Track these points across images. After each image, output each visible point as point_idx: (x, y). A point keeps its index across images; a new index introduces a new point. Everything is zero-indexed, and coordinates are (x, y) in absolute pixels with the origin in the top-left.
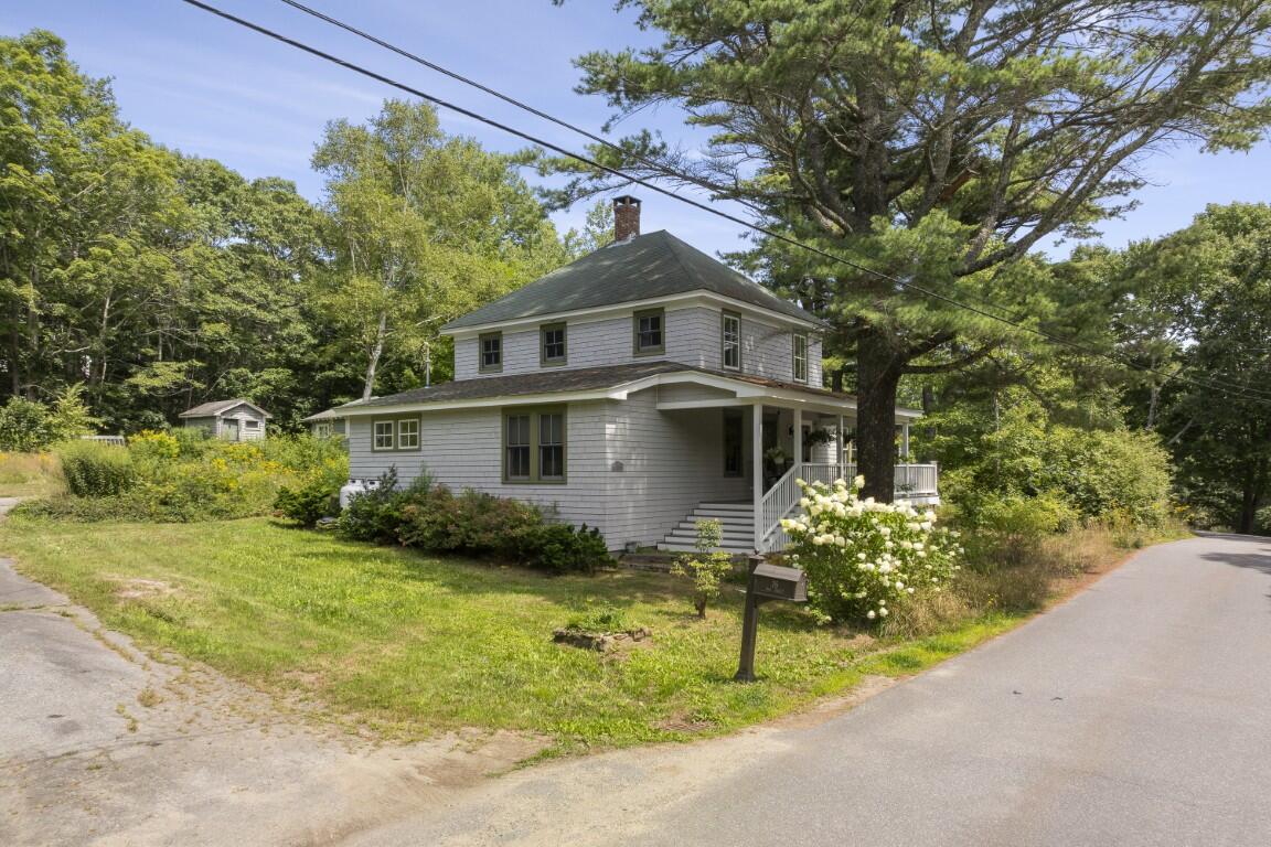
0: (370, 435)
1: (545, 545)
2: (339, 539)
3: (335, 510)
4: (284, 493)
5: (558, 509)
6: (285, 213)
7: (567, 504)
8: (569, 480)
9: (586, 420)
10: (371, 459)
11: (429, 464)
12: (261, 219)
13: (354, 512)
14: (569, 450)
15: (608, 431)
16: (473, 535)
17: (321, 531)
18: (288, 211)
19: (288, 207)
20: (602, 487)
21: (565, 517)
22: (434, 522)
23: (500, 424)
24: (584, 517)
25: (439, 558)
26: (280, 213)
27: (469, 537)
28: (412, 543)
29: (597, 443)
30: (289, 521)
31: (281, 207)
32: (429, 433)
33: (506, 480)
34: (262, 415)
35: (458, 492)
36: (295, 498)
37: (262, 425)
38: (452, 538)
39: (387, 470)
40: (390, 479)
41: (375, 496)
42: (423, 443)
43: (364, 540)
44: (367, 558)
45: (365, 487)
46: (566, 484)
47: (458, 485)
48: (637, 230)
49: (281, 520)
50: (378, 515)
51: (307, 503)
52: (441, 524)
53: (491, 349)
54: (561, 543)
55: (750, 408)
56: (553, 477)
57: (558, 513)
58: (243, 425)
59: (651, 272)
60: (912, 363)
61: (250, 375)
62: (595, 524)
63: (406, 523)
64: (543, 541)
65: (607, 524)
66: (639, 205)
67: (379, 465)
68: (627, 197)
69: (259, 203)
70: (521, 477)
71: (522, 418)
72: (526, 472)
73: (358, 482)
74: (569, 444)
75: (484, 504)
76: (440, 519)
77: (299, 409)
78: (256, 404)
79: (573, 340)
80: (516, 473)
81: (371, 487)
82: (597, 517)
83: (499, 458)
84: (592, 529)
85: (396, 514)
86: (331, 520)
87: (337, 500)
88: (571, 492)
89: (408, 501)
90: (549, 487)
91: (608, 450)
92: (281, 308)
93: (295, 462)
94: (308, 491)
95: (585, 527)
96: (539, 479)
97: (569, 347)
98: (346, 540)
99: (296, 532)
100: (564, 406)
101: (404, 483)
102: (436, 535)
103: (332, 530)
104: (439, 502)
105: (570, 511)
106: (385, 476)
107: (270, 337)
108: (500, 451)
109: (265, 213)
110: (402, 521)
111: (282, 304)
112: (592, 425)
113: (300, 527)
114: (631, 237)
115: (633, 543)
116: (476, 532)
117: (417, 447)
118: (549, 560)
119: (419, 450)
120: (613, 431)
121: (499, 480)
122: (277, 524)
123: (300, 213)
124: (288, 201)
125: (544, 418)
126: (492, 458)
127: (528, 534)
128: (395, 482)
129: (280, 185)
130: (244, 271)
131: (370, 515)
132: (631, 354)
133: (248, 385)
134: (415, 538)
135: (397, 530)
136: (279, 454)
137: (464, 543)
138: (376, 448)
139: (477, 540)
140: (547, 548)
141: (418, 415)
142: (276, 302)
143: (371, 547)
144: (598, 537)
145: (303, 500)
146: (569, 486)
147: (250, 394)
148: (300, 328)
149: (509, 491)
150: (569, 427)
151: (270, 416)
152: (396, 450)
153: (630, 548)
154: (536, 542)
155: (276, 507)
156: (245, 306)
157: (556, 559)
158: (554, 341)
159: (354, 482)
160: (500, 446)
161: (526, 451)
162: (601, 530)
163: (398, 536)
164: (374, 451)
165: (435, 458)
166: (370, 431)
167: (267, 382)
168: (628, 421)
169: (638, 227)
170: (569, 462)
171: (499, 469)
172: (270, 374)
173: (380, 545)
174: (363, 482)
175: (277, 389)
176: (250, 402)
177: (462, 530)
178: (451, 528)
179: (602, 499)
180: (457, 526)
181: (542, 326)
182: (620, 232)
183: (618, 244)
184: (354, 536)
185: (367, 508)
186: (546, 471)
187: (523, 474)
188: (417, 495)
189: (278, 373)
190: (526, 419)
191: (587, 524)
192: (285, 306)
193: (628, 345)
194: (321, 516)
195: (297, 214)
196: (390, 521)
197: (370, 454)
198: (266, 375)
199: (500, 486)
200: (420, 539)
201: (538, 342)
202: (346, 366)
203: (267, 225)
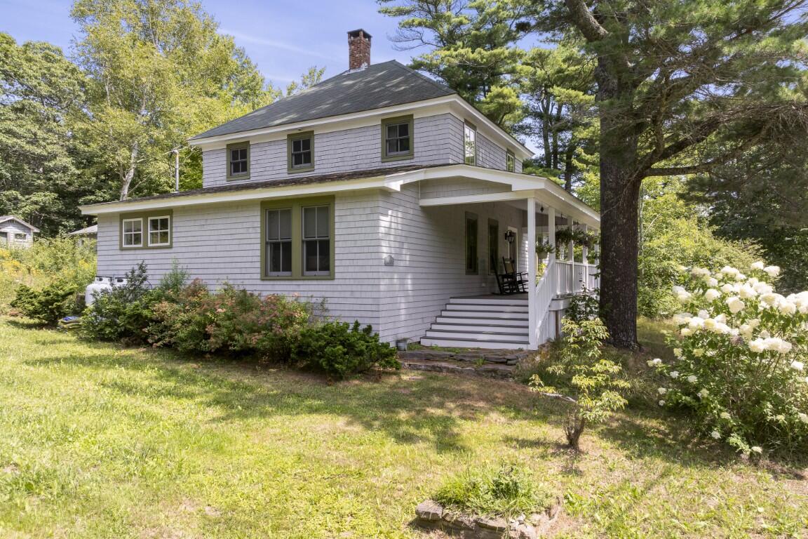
0: (118, 233)
1: (325, 346)
2: (82, 340)
3: (80, 308)
4: (23, 292)
5: (326, 306)
6: (53, 69)
7: (336, 300)
8: (337, 276)
9: (355, 212)
10: (119, 258)
11: (181, 261)
12: (31, 72)
13: (98, 309)
14: (336, 244)
15: (383, 224)
16: (237, 337)
17: (64, 330)
18: (56, 68)
19: (55, 65)
20: (376, 282)
21: (337, 313)
22: (189, 322)
23: (258, 219)
24: (354, 314)
25: (196, 361)
26: (49, 69)
27: (232, 339)
28: (165, 345)
29: (370, 237)
30: (27, 320)
31: (49, 65)
32: (180, 230)
33: (265, 277)
34: (30, 229)
35: (216, 289)
36: (35, 297)
37: (30, 238)
38: (212, 340)
39: (136, 268)
40: (139, 276)
41: (121, 294)
42: (174, 240)
43: (109, 340)
44: (113, 362)
45: (112, 285)
46: (333, 279)
47: (215, 282)
48: (368, 61)
49: (18, 319)
50: (124, 314)
51: (47, 301)
52: (199, 324)
53: (239, 158)
54: (342, 343)
55: (525, 201)
56: (318, 273)
57: (327, 310)
58: (11, 237)
59: (397, 85)
60: (656, 165)
61: (20, 197)
62: (368, 322)
63: (157, 322)
64: (322, 343)
65: (381, 321)
66: (369, 40)
67: (129, 261)
68: (361, 30)
69: (29, 60)
70: (281, 273)
71: (282, 212)
72: (288, 267)
73: (106, 280)
74: (337, 238)
75: (244, 302)
76: (198, 318)
77: (65, 227)
78: (26, 221)
79: (320, 148)
80: (275, 268)
81: (118, 285)
82: (370, 314)
83: (258, 253)
84: (365, 326)
85: (145, 312)
86: (72, 318)
87: (83, 298)
88: (339, 288)
89: (159, 299)
90: (315, 282)
91: (383, 243)
92: (48, 144)
93: (47, 264)
94: (50, 289)
95: (357, 324)
96: (303, 275)
97: (316, 154)
98: (88, 341)
99: (35, 332)
100: (330, 198)
101: (154, 281)
102: (193, 335)
103: (76, 329)
104: (195, 299)
105: (338, 307)
106: (133, 272)
107: (41, 170)
108: (258, 247)
109: (35, 68)
110: (152, 320)
111: (49, 141)
112: (364, 218)
113: (40, 326)
114: (364, 66)
115: (405, 340)
116: (240, 332)
117: (168, 244)
118: (330, 364)
119: (170, 247)
120: (387, 224)
121: (259, 276)
122: (15, 324)
123: (66, 70)
124: (56, 61)
125: (308, 211)
126: (250, 253)
127: (303, 335)
128: (145, 279)
129: (49, 49)
130: (16, 114)
131: (117, 313)
132: (379, 159)
133: (19, 205)
134: (167, 339)
135: (146, 330)
136: (32, 257)
137: (225, 345)
138: (124, 246)
139: (242, 342)
140: (328, 349)
141: (170, 211)
142: (44, 139)
143: (118, 348)
144: (372, 334)
145: (43, 299)
146: (336, 282)
147: (21, 212)
148: (66, 161)
149: (269, 288)
150: (337, 219)
151: (37, 230)
152: (146, 248)
153: (401, 345)
154: (314, 343)
155: (13, 305)
156: (15, 140)
157: (338, 363)
158: (301, 150)
159: (101, 280)
160: (259, 241)
161: (288, 246)
162: (374, 328)
163: (147, 337)
164: (122, 249)
165: (186, 255)
166: (118, 229)
167: (36, 203)
168: (400, 215)
169: (369, 58)
170: (336, 257)
171: (258, 265)
172: (39, 197)
173: (128, 346)
174: (111, 279)
175: (43, 209)
176: (20, 219)
177: (225, 330)
178: (210, 329)
179: (375, 295)
180: (218, 326)
181: (289, 135)
182: (355, 61)
183: (352, 71)
184: (99, 337)
185: (113, 307)
186: (310, 267)
187: (284, 270)
188: (170, 293)
189: (45, 196)
190: (287, 213)
191: (360, 321)
192: (51, 143)
193: (376, 151)
194: (64, 315)
195: (63, 71)
196: (138, 319)
197: (119, 252)
198: (34, 198)
199: (259, 282)
200: (173, 340)
201: (286, 150)
202: (104, 192)
203: (36, 78)
